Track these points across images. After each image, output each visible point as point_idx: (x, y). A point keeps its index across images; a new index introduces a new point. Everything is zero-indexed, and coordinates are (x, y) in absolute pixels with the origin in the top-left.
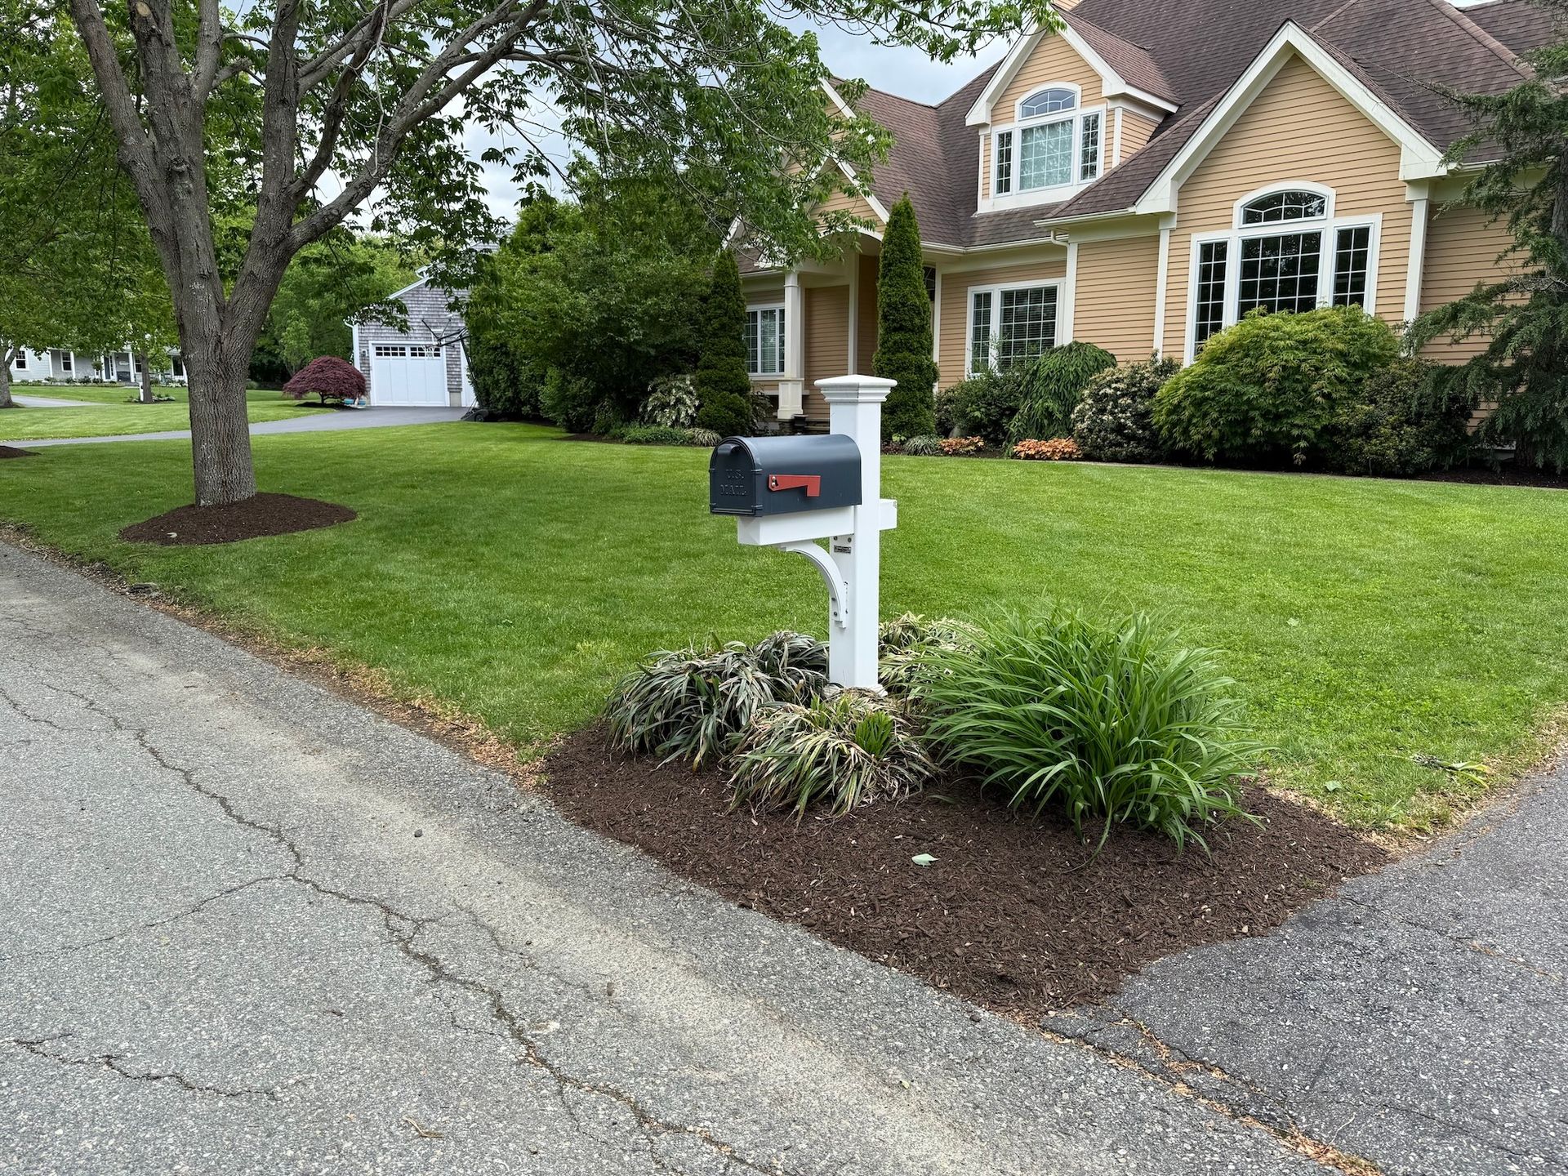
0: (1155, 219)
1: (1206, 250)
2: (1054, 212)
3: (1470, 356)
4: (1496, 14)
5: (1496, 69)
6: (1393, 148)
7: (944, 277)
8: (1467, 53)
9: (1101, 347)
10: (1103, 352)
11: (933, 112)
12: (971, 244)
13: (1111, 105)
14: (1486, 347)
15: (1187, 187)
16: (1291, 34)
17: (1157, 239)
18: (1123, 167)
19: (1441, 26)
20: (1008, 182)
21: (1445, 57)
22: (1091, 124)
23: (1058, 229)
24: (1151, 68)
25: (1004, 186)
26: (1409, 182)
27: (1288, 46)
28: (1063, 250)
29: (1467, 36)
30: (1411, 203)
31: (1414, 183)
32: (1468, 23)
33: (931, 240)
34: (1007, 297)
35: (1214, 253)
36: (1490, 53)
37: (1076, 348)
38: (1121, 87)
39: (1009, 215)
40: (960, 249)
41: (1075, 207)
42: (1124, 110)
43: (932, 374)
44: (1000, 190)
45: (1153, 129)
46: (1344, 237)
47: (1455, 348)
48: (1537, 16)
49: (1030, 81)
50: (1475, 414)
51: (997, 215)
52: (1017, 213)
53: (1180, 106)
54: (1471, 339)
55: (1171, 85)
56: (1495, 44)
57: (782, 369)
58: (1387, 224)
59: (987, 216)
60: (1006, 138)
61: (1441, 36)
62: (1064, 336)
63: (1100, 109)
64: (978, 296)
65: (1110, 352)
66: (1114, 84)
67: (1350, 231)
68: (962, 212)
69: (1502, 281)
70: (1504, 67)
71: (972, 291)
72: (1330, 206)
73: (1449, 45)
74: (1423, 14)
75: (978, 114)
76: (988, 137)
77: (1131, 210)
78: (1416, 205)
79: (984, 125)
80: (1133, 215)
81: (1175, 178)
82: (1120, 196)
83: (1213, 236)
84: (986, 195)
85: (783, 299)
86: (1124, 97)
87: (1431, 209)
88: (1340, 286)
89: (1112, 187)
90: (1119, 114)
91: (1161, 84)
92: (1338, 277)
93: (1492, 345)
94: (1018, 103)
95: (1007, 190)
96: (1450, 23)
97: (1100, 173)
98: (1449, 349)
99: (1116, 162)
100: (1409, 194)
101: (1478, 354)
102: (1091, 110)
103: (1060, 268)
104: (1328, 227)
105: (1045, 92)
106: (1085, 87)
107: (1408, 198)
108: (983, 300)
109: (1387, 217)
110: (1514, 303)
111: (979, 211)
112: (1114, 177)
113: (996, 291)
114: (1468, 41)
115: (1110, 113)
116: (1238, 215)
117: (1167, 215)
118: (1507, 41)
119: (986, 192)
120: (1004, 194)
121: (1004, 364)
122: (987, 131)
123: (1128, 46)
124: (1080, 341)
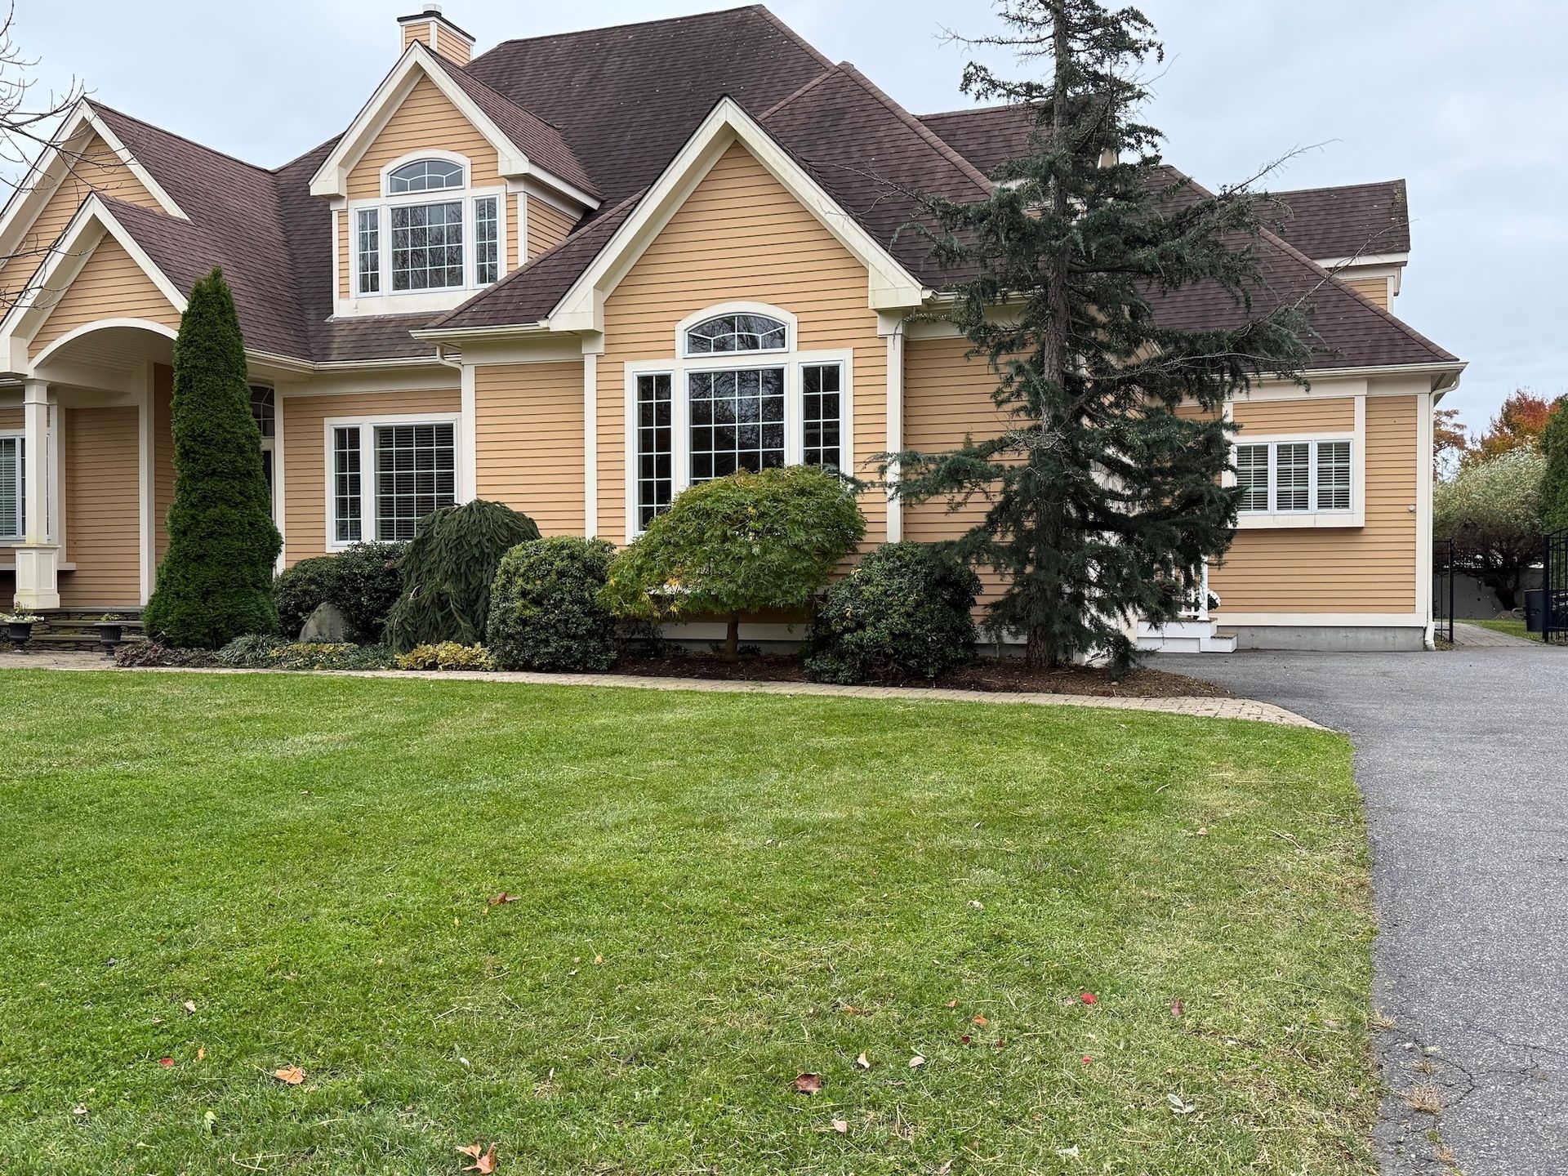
0: (576, 339)
1: (645, 382)
2: (438, 321)
3: (967, 528)
4: (952, 126)
5: (962, 186)
6: (860, 269)
7: (287, 402)
8: (929, 165)
9: (515, 508)
10: (519, 517)
11: (268, 178)
12: (325, 358)
13: (512, 189)
14: (983, 518)
15: (614, 297)
16: (728, 113)
17: (580, 366)
18: (531, 268)
19: (899, 132)
20: (375, 277)
21: (905, 167)
22: (486, 208)
23: (447, 346)
24: (564, 152)
25: (370, 283)
26: (881, 312)
27: (728, 130)
28: (455, 374)
29: (927, 146)
30: (883, 338)
31: (885, 313)
32: (926, 132)
33: (260, 348)
34: (384, 435)
35: (654, 387)
36: (953, 167)
37: (479, 507)
38: (522, 166)
39: (380, 323)
40: (308, 364)
41: (467, 315)
42: (529, 196)
43: (272, 544)
44: (364, 289)
45: (570, 228)
46: (811, 376)
47: (953, 517)
48: (996, 133)
49: (401, 144)
50: (979, 600)
51: (363, 321)
52: (390, 321)
53: (602, 202)
54: (970, 507)
55: (590, 175)
56: (957, 158)
57: (24, 533)
58: (860, 363)
59: (348, 322)
60: (369, 218)
61: (899, 143)
62: (465, 493)
63: (498, 192)
64: (340, 432)
65: (528, 515)
66: (514, 161)
67: (817, 369)
68: (312, 315)
69: (996, 437)
70: (971, 185)
71: (331, 425)
72: (792, 337)
73: (909, 154)
74: (876, 117)
75: (324, 183)
76: (343, 213)
77: (543, 324)
78: (890, 339)
79: (337, 198)
80: (547, 332)
81: (600, 286)
82: (529, 305)
83: (653, 367)
84: (345, 293)
85: (21, 424)
86: (528, 179)
87: (908, 347)
88: (810, 438)
89: (517, 292)
90: (522, 201)
91: (579, 174)
92: (807, 426)
93: (989, 515)
94: (384, 172)
95: (375, 288)
96: (906, 130)
97: (502, 273)
98: (942, 518)
99: (522, 260)
100: (883, 327)
101: (973, 526)
102: (485, 192)
103: (453, 400)
104: (793, 361)
105: (421, 162)
106: (476, 160)
107: (880, 331)
108: (348, 439)
109: (859, 353)
110: (1013, 463)
111: (335, 315)
112: (518, 279)
113: (367, 426)
114: (928, 152)
115: (512, 198)
116: (681, 341)
117: (591, 335)
118: (969, 156)
119: (344, 289)
120: (370, 293)
121: (385, 530)
122: (343, 206)
123: (532, 120)
124: (484, 499)
